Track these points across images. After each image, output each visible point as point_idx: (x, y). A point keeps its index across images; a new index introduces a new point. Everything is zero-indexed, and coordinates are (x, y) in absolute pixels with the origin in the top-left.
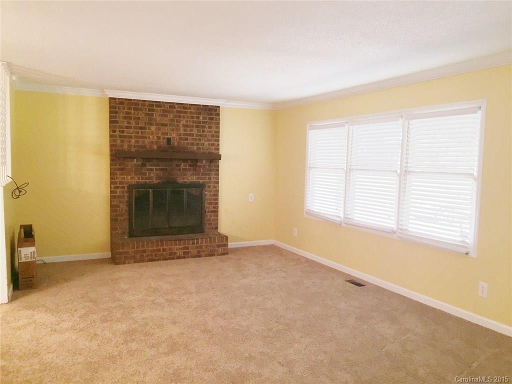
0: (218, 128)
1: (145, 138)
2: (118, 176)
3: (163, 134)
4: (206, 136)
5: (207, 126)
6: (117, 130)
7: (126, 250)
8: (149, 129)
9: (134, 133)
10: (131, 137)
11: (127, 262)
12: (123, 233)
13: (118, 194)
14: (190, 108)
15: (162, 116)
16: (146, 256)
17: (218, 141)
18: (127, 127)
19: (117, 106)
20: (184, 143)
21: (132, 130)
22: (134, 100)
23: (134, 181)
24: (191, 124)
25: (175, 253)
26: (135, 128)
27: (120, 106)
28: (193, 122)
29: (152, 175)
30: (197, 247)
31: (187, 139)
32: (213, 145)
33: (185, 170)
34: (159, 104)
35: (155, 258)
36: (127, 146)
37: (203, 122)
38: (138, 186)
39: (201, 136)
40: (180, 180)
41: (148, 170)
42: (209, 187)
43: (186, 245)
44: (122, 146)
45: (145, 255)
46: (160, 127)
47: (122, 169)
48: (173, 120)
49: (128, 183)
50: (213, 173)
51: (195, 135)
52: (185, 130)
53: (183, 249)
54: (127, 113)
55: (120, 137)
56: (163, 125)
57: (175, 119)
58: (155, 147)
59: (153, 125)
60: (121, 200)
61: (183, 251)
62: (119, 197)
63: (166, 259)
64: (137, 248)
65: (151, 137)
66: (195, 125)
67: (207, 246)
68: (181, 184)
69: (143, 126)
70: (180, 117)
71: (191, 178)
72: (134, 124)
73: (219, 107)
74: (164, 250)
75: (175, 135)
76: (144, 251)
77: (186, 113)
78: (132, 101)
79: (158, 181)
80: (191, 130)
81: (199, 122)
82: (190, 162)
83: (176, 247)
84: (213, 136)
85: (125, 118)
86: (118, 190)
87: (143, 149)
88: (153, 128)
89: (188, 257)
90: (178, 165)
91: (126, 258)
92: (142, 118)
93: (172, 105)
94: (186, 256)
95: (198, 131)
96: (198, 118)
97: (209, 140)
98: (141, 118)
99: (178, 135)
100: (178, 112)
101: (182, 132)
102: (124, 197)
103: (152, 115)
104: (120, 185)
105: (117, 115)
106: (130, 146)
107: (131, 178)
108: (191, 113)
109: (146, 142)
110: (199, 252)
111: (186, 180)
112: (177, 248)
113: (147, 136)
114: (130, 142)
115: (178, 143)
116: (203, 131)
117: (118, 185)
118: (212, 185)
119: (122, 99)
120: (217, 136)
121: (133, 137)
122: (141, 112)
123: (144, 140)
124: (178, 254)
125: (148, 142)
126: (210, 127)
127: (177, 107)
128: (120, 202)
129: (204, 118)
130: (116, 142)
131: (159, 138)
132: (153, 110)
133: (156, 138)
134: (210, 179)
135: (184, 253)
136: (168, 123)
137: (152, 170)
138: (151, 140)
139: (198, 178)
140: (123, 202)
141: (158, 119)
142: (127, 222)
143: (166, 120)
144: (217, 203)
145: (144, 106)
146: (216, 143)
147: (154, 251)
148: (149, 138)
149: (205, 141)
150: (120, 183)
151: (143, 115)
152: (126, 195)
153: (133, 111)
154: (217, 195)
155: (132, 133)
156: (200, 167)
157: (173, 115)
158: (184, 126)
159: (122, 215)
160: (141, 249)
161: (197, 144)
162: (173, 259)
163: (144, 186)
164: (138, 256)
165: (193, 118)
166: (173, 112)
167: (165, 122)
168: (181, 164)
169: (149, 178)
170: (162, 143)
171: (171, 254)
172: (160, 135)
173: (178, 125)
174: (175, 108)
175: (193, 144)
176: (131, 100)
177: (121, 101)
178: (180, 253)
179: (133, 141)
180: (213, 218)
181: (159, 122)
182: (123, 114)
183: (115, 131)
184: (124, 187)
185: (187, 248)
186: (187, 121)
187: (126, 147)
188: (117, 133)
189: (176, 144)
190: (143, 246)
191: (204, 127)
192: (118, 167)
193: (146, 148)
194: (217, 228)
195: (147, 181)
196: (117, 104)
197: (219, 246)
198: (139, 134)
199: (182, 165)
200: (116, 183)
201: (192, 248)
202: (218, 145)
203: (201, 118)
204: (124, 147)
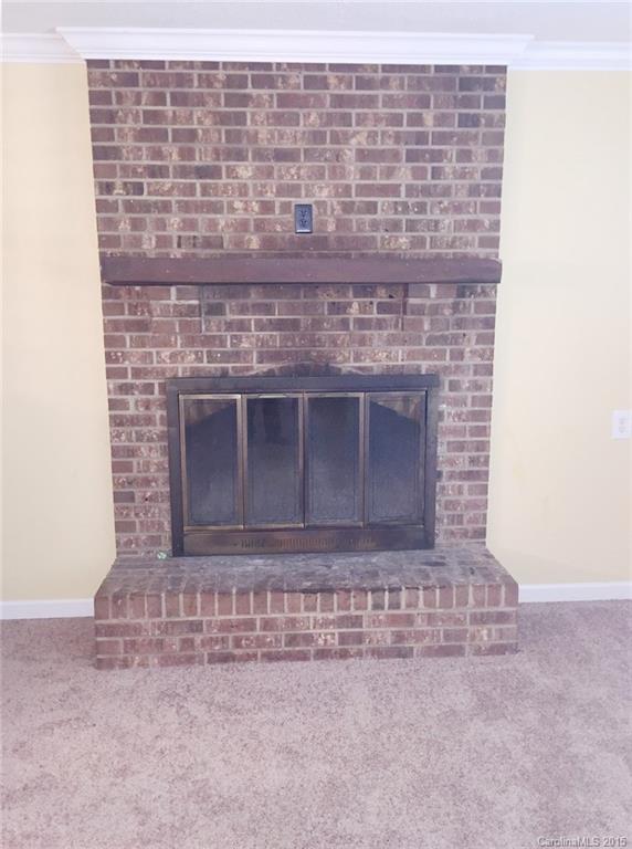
0: (496, 156)
1: (215, 208)
2: (128, 349)
3: (279, 193)
4: (446, 192)
5: (452, 149)
6: (118, 182)
7: (129, 619)
8: (231, 172)
9: (175, 192)
10: (166, 207)
11: (137, 659)
12: (155, 541)
13: (131, 411)
14: (385, 83)
15: (278, 119)
16: (203, 644)
17: (495, 208)
18: (153, 172)
19: (113, 90)
20: (361, 224)
21: (167, 182)
22: (173, 64)
23: (182, 368)
24: (390, 145)
25: (309, 639)
26: (183, 172)
27: (123, 89)
28: (398, 138)
29: (245, 345)
30: (393, 620)
31: (371, 208)
32: (473, 225)
33: (362, 324)
34: (264, 74)
35: (238, 652)
36: (154, 242)
37: (442, 138)
38: (197, 382)
39: (426, 191)
40: (346, 360)
41: (230, 326)
42: (454, 386)
43: (353, 612)
44: (137, 241)
45: (198, 638)
46: (273, 163)
47: (142, 326)
48: (318, 137)
49: (163, 372)
50: (472, 333)
51: (403, 189)
52: (365, 174)
53: (341, 622)
54: (151, 116)
55: (129, 207)
56: (282, 156)
57: (328, 130)
58: (254, 242)
59: (244, 159)
60: (145, 429)
61: (336, 631)
62: (133, 421)
63: (271, 657)
64: (169, 614)
65: (238, 205)
66: (403, 149)
67: (430, 618)
68: (350, 375)
69: (209, 161)
70: (346, 120)
71: (381, 354)
72: (175, 156)
73: (503, 69)
74: (268, 625)
75: (325, 192)
76: (196, 627)
77: (371, 102)
78: (167, 70)
79: (266, 367)
80: (389, 173)
81: (421, 138)
82: (382, 296)
83: (312, 615)
84: (474, 191)
85: (142, 135)
86: (131, 399)
87: (208, 251)
88: (245, 170)
89: (360, 654)
90: (337, 308)
91: (132, 646)
92: (206, 132)
93: (315, 75)
94: (353, 648)
95: (418, 173)
96: (416, 120)
97: (458, 209)
98: (200, 132)
99: (337, 195)
100: (339, 101)
101: (354, 180)
102: (149, 421)
103: (241, 118)
104: (138, 382)
105: (115, 126)
106: (163, 242)
107: (173, 357)
108: (390, 101)
109: (222, 223)
110: (399, 637)
111: (367, 363)
112: (317, 620)
113: (225, 199)
114: (161, 225)
115: (340, 224)
116: (436, 173)
117: (130, 380)
118: (466, 380)
119: (130, 63)
120: (490, 189)
121: (175, 207)
122: (198, 112)
123: (212, 216)
124: (321, 642)
125: (227, 224)
126: (465, 156)
127: (332, 81)
128: (140, 438)
129: (441, 120)
130: (116, 229)
131: (267, 207)
132: (245, 100)
133: (256, 209)
134: (460, 355)
135: (343, 639)
136: (301, 145)
137: (242, 326)
138: (240, 215)
139: (411, 355)
140: (150, 440)
141: (264, 132)
142: (166, 506)
143: (291, 137)
144: (483, 446)
145: (210, 85)
146: (486, 219)
147: (226, 627)
148: (232, 209)
149: (444, 211)
150: (137, 373)
151: (208, 122)
152: (159, 413)
153: (169, 109)
154: (484, 416)
155: (169, 193)
156: (420, 310)
157: (320, 116)
158: (362, 155)
159: (147, 482)
160: (183, 617)
161: (412, 226)
162: (303, 657)
163: (219, 382)
164: (175, 642)
165: (396, 120)
166: (319, 102)
167: (287, 145)
168: (350, 305)
169: (237, 356)
170: (279, 228)
171: (292, 640)
172: (269, 196)
173: (338, 156)
174: (326, 87)
175: (396, 226)
176: (160, 64)
177: (127, 69)
178: (329, 637)
179: (174, 220)
180: (466, 497)
181: (264, 144)
182: (136, 119)
183: (111, 188)
184: (148, 389)
185: (357, 622)
186: (372, 136)
187: (149, 246)
188: (119, 195)
189: (331, 227)
190: (191, 609)
191: (437, 156)
192: (126, 317)
193: (221, 246)
194: (481, 533)
195: (230, 365)
196: (115, 84)
197: (479, 620)
198: (193, 195)
199: (355, 306)
200: (122, 373)
201: (375, 622)
202: (496, 225)
203: (429, 117)
204: (145, 246)
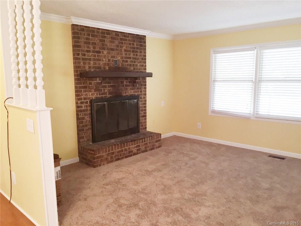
0: (145, 53)
1: (100, 60)
2: (83, 93)
3: (112, 57)
4: (138, 59)
5: (139, 51)
6: (80, 53)
7: (101, 154)
8: (103, 53)
9: (92, 56)
10: (90, 59)
11: (102, 163)
12: (88, 140)
13: (83, 108)
14: (128, 37)
15: (111, 42)
16: (115, 157)
17: (145, 62)
18: (88, 51)
19: (79, 32)
20: (125, 64)
21: (91, 54)
22: (92, 27)
23: (94, 97)
24: (129, 49)
25: (132, 151)
26: (94, 52)
27: (81, 32)
28: (131, 48)
29: (106, 91)
30: (145, 144)
31: (127, 61)
32: (142, 66)
33: (126, 86)
34: (108, 32)
35: (120, 157)
36: (88, 67)
37: (137, 48)
38: (97, 100)
39: (135, 59)
40: (124, 93)
41: (103, 87)
42: (141, 98)
43: (139, 144)
44: (85, 67)
45: (114, 156)
46: (110, 51)
47: (85, 87)
48: (118, 46)
49: (90, 98)
50: (143, 87)
51: (132, 58)
52: (126, 54)
53: (137, 147)
54: (87, 39)
55: (83, 59)
56: (112, 50)
57: (119, 45)
58: (107, 68)
59: (105, 50)
60: (86, 112)
61: (136, 149)
62: (84, 111)
63: (126, 157)
64: (108, 152)
65: (104, 60)
66: (131, 50)
67: (150, 143)
68: (125, 96)
69: (98, 50)
70: (122, 43)
71: (130, 92)
72: (92, 48)
73: (145, 36)
74: (126, 150)
75: (119, 58)
76: (113, 153)
77: (126, 40)
78: (90, 29)
79: (110, 96)
80: (130, 55)
81: (134, 48)
82: (129, 80)
83: (132, 146)
84: (142, 59)
85: (85, 43)
86: (83, 105)
87: (99, 70)
88: (105, 52)
90: (122, 82)
91: (102, 161)
92: (98, 43)
93: (117, 33)
94: (139, 152)
95: (134, 55)
96: (133, 44)
97: (140, 62)
98: (97, 43)
99: (121, 59)
100: (121, 39)
101: (124, 56)
102: (87, 110)
103: (104, 41)
104: (85, 101)
105: (80, 40)
106: (90, 67)
107: (92, 94)
108: (129, 40)
109: (101, 63)
110: (146, 148)
111: (127, 94)
113: (101, 58)
114: (89, 63)
115: (122, 65)
116: (137, 55)
117: (83, 101)
118: (142, 96)
119: (83, 26)
120: (144, 59)
121: (92, 59)
122: (96, 39)
123: (99, 62)
124: (134, 152)
125: (102, 64)
126: (141, 52)
127: (120, 35)
128: (85, 115)
129: (137, 45)
130: (80, 64)
131: (109, 60)
132: (105, 37)
133: (107, 61)
134: (141, 92)
135: (137, 150)
136: (115, 48)
137: (105, 87)
138: (105, 62)
139: (134, 92)
140: (87, 115)
141: (108, 44)
142: (91, 131)
143: (113, 46)
144: (145, 110)
145: (98, 33)
146: (144, 64)
147: (119, 152)
148: (103, 61)
149: (138, 63)
150: (85, 99)
151: (98, 41)
152: (89, 108)
153: (91, 37)
154: (145, 104)
155: (91, 56)
156: (138, 83)
157: (118, 42)
158: (125, 50)
159: (86, 126)
160: (111, 152)
161: (133, 65)
162: (131, 156)
163: (102, 100)
164: (109, 158)
165: (130, 44)
166: (118, 39)
167: (112, 47)
168: (124, 82)
169: (105, 93)
170: (111, 65)
171: (129, 152)
172: (110, 58)
173: (121, 51)
174: (119, 36)
175: (131, 65)
176: (89, 27)
177: (82, 27)
178: (135, 150)
179: (92, 62)
181: (109, 47)
182: (84, 39)
183: (78, 55)
184: (87, 103)
185: (139, 146)
186: (126, 47)
187: (87, 68)
188: (80, 56)
189: (120, 65)
190: (112, 150)
191: (137, 52)
192: (82, 85)
193: (101, 69)
194: (146, 128)
195: (103, 96)
196: (80, 30)
197: (157, 141)
198: (96, 57)
199: (125, 82)
200: (81, 99)
201: (142, 145)
202: (146, 66)
203: (135, 44)
204: (86, 68)
